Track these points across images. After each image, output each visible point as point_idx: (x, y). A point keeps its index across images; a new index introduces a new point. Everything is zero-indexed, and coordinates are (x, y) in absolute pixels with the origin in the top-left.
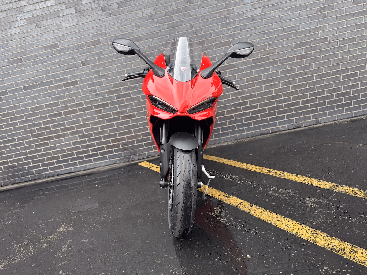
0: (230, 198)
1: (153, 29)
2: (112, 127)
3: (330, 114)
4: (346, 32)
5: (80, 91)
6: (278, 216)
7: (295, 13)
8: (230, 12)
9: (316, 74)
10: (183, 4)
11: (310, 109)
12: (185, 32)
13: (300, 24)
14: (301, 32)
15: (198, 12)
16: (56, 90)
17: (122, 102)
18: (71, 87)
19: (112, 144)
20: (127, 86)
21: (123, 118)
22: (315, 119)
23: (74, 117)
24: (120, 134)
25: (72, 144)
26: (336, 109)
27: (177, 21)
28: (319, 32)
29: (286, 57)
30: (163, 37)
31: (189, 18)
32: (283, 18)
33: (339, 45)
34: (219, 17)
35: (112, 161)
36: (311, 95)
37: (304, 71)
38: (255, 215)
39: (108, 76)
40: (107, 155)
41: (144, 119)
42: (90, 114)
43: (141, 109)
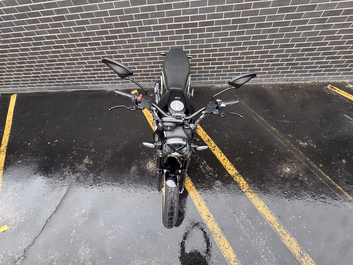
3: (273, 77)
5: (71, 27)
9: (281, 44)
16: (48, 23)
17: (111, 43)
18: (61, 22)
19: (111, 75)
20: (113, 29)
22: (260, 79)
23: (75, 51)
25: (81, 71)
26: (279, 74)
29: (265, 22)
33: (322, 17)
35: (114, 85)
39: (92, 15)
41: (132, 60)
42: (87, 50)
43: (128, 51)
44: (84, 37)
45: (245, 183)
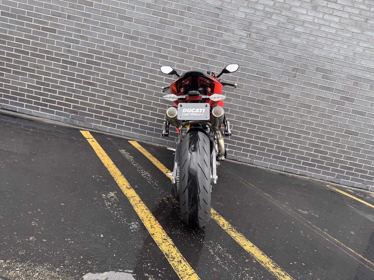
0: (129, 190)
1: (146, 17)
2: (71, 87)
3: (265, 160)
4: (306, 98)
5: (56, 40)
6: (153, 217)
7: (272, 62)
8: (219, 35)
9: (267, 122)
10: (181, 8)
11: (250, 149)
12: (173, 33)
13: (272, 74)
14: (271, 81)
15: (192, 22)
16: (32, 29)
17: (91, 68)
18: (48, 33)
19: (64, 102)
20: (101, 56)
21: (85, 83)
22: (251, 159)
23: (39, 61)
24: (75, 96)
25: (26, 85)
26: (271, 159)
27: (170, 20)
28: (285, 88)
29: (249, 96)
30: (152, 28)
31: (181, 23)
32: (260, 62)
33: (297, 106)
34: (208, 35)
35: (58, 117)
36: (256, 138)
37: (259, 115)
38: (136, 209)
39: (87, 39)
40: (55, 110)
41: (104, 92)
42: (55, 65)
43: (105, 82)
44: (62, 53)
45: (226, 223)
